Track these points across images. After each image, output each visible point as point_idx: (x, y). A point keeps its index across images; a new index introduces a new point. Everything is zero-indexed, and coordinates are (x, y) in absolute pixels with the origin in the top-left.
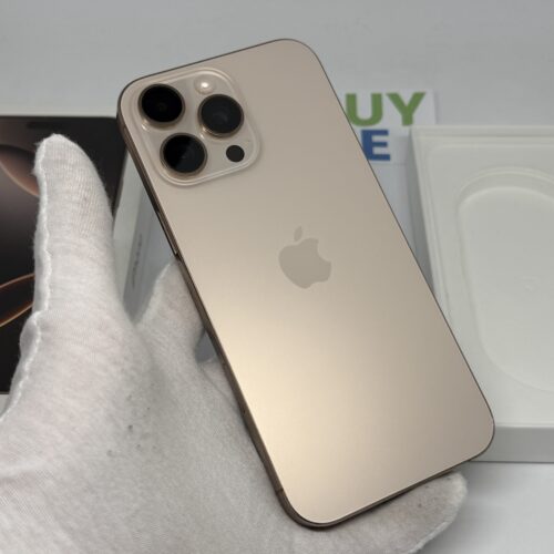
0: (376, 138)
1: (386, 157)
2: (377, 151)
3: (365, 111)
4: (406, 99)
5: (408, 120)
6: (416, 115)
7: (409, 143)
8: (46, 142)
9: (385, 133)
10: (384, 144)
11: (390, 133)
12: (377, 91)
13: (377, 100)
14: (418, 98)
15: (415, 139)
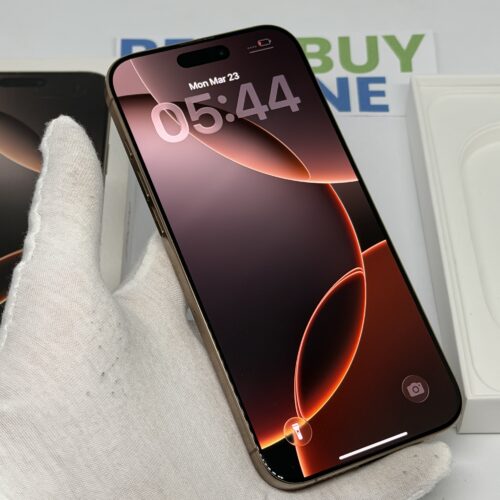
0: (373, 87)
1: (384, 108)
2: (375, 101)
3: (359, 56)
4: (404, 43)
5: (406, 66)
6: (415, 60)
7: (409, 92)
8: (54, 121)
9: (382, 80)
10: (381, 94)
11: (387, 80)
12: (372, 34)
13: (372, 43)
14: (416, 40)
15: (415, 88)
